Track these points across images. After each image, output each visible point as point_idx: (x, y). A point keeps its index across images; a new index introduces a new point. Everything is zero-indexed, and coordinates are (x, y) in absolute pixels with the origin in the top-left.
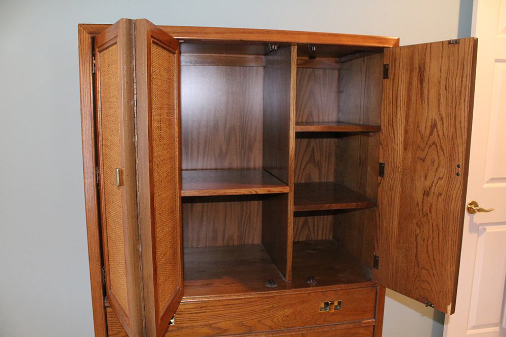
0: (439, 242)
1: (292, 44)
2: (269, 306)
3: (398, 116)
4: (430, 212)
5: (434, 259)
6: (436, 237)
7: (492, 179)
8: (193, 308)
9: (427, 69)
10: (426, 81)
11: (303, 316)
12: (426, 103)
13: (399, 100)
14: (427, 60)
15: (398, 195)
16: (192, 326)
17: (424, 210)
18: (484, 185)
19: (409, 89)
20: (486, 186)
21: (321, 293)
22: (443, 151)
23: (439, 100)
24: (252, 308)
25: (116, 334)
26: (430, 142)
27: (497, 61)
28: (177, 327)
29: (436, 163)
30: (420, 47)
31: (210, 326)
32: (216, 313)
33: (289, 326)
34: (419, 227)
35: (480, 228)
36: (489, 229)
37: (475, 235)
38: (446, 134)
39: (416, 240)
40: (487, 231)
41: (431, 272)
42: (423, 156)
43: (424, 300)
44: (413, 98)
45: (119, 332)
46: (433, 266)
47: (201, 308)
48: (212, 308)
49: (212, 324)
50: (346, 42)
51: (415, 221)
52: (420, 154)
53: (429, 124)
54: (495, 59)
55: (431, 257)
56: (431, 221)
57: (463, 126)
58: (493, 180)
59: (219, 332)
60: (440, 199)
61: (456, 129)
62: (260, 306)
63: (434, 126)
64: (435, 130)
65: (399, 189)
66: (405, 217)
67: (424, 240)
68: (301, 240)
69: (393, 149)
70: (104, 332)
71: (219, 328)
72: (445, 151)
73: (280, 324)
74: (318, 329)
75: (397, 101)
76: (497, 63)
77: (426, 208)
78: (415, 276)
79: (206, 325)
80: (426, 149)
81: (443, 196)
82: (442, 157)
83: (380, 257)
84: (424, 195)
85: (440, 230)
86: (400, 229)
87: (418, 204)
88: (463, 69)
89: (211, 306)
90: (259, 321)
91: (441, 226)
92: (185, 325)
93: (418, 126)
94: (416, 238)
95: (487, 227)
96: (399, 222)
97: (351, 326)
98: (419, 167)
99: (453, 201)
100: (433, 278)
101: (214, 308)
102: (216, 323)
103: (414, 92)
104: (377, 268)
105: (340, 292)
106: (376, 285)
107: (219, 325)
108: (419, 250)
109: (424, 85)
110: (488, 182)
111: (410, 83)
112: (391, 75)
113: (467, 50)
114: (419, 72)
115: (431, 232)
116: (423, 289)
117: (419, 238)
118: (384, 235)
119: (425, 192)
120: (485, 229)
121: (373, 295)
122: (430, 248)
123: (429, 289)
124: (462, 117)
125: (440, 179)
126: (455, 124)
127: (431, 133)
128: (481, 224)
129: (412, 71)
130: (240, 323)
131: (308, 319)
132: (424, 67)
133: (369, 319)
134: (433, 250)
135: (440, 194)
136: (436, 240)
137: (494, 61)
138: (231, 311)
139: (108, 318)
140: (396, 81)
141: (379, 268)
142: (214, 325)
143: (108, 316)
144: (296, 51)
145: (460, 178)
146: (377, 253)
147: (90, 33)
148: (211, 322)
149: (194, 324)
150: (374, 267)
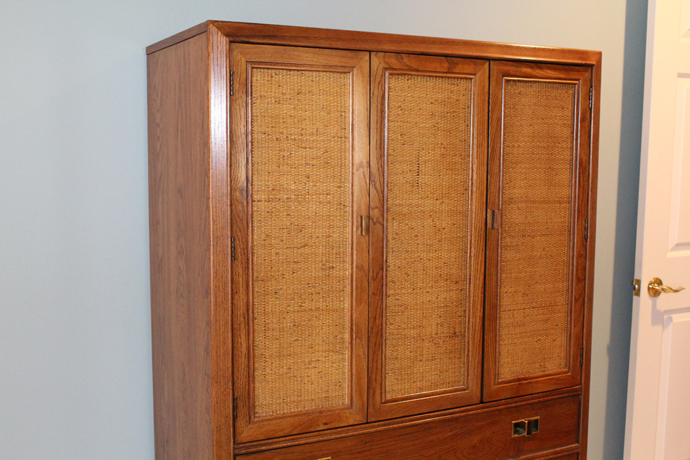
7: (677, 245)
11: (493, 445)
18: (668, 254)
20: (671, 255)
21: (514, 409)
27: (680, 75)
35: (665, 317)
36: (677, 318)
37: (659, 328)
40: (674, 321)
54: (678, 74)
58: (679, 246)
76: (679, 79)
95: (673, 316)
97: (551, 455)
105: (537, 407)
110: (673, 249)
120: (671, 319)
121: (576, 407)
128: (666, 312)
131: (499, 450)
133: (572, 443)
137: (677, 75)
147: (227, 35)
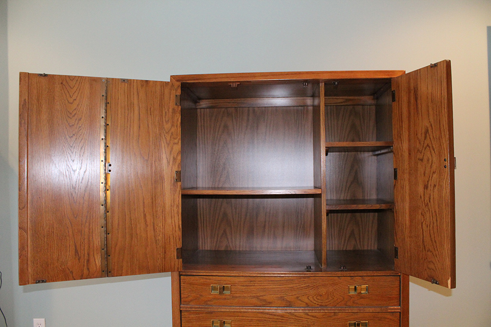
0: (437, 225)
1: (321, 81)
2: (305, 285)
3: (403, 129)
4: (430, 201)
5: (435, 241)
6: (435, 222)
8: (244, 282)
9: (419, 89)
10: (419, 98)
11: (335, 296)
12: (420, 115)
13: (403, 116)
14: (419, 83)
15: (408, 192)
16: (244, 296)
17: (425, 201)
19: (409, 106)
21: (349, 278)
22: (434, 150)
23: (428, 111)
24: (292, 286)
25: (187, 297)
26: (425, 145)
28: (232, 296)
29: (430, 161)
30: (414, 73)
31: (257, 297)
32: (262, 287)
33: (323, 304)
34: (423, 216)
38: (435, 137)
39: (422, 228)
41: (434, 253)
42: (421, 157)
43: (431, 279)
44: (412, 113)
45: (189, 296)
46: (435, 247)
47: (251, 281)
48: (259, 282)
49: (259, 296)
50: (359, 76)
51: (420, 212)
52: (420, 156)
53: (423, 131)
55: (433, 239)
56: (430, 210)
57: (445, 128)
59: (264, 304)
60: (436, 189)
61: (441, 131)
62: (298, 284)
63: (427, 131)
64: (428, 135)
65: (407, 187)
66: (413, 210)
67: (427, 226)
68: (348, 249)
69: (402, 155)
70: (178, 295)
71: (265, 300)
72: (435, 150)
73: (315, 302)
74: (348, 310)
75: (402, 117)
77: (427, 199)
78: (423, 259)
79: (254, 297)
80: (423, 151)
81: (437, 187)
82: (434, 155)
83: (399, 248)
84: (424, 188)
85: (438, 215)
86: (411, 221)
87: (421, 197)
88: (442, 84)
89: (259, 281)
90: (297, 297)
91: (437, 211)
92: (237, 295)
93: (417, 135)
94: (422, 226)
96: (410, 215)
97: (378, 310)
98: (419, 166)
99: (444, 189)
100: (436, 258)
101: (260, 283)
102: (262, 296)
103: (412, 108)
104: (397, 258)
105: (367, 278)
106: (400, 274)
107: (265, 298)
108: (425, 235)
109: (418, 102)
111: (409, 102)
112: (397, 99)
113: (442, 69)
114: (414, 92)
115: (431, 218)
116: (430, 269)
117: (424, 226)
118: (400, 228)
119: (425, 185)
121: (397, 283)
122: (432, 232)
123: (434, 268)
124: (444, 121)
125: (434, 173)
126: (440, 127)
127: (425, 138)
129: (410, 92)
130: (281, 297)
131: (339, 300)
132: (417, 87)
133: (395, 306)
134: (434, 234)
135: (435, 186)
136: (435, 224)
138: (274, 286)
139: (181, 284)
140: (400, 102)
141: (399, 258)
142: (261, 298)
143: (181, 282)
144: (323, 86)
145: (448, 169)
146: (397, 245)
148: (258, 295)
149: (245, 295)
150: (395, 257)
